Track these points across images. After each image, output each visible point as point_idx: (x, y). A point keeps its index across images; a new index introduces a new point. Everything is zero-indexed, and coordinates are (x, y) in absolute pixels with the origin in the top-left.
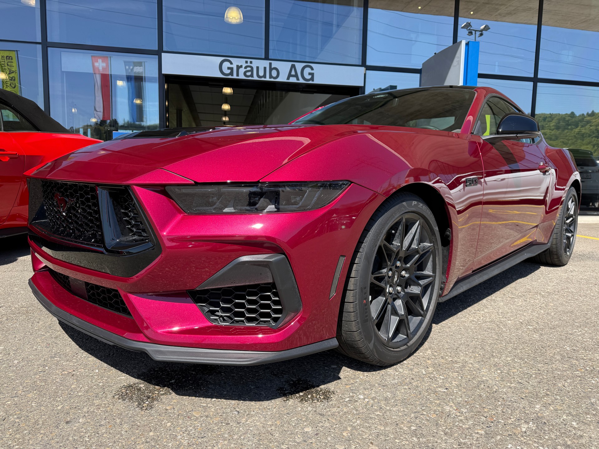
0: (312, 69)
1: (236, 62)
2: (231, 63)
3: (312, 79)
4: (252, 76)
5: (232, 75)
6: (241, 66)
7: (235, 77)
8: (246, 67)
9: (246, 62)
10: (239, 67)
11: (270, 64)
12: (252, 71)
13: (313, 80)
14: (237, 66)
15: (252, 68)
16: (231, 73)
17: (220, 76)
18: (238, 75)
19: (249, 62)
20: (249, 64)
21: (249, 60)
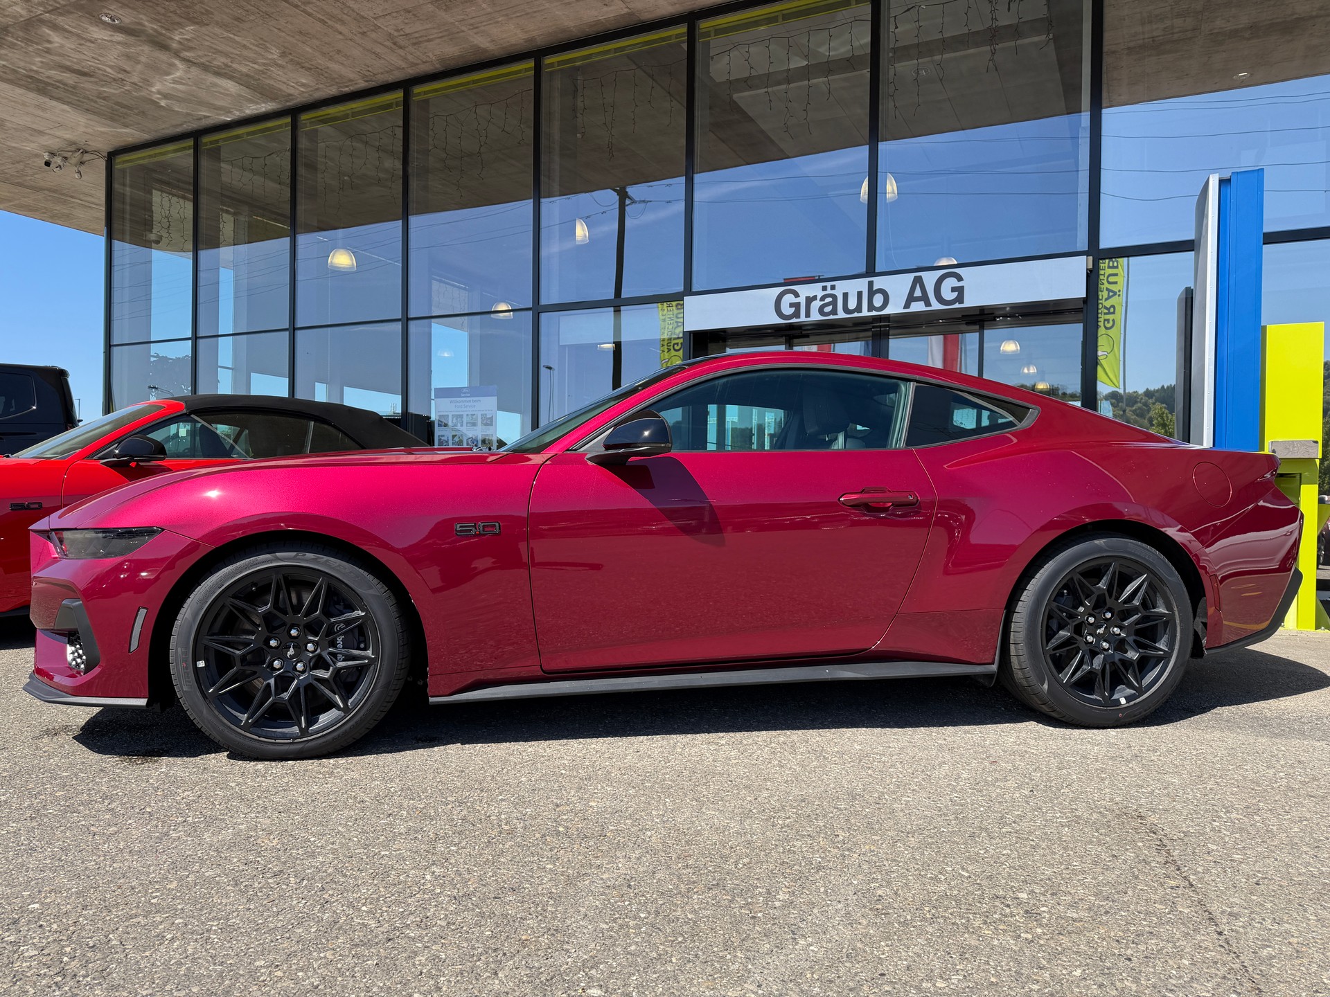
0: (960, 278)
1: (805, 291)
2: (797, 295)
3: (960, 299)
4: (834, 312)
5: (798, 317)
6: (815, 298)
7: (803, 319)
8: (823, 299)
9: (824, 288)
10: (810, 300)
11: (871, 284)
12: (834, 303)
13: (962, 302)
14: (808, 298)
15: (834, 297)
16: (796, 314)
17: (778, 321)
18: (808, 315)
19: (829, 288)
20: (829, 291)
21: (829, 284)
